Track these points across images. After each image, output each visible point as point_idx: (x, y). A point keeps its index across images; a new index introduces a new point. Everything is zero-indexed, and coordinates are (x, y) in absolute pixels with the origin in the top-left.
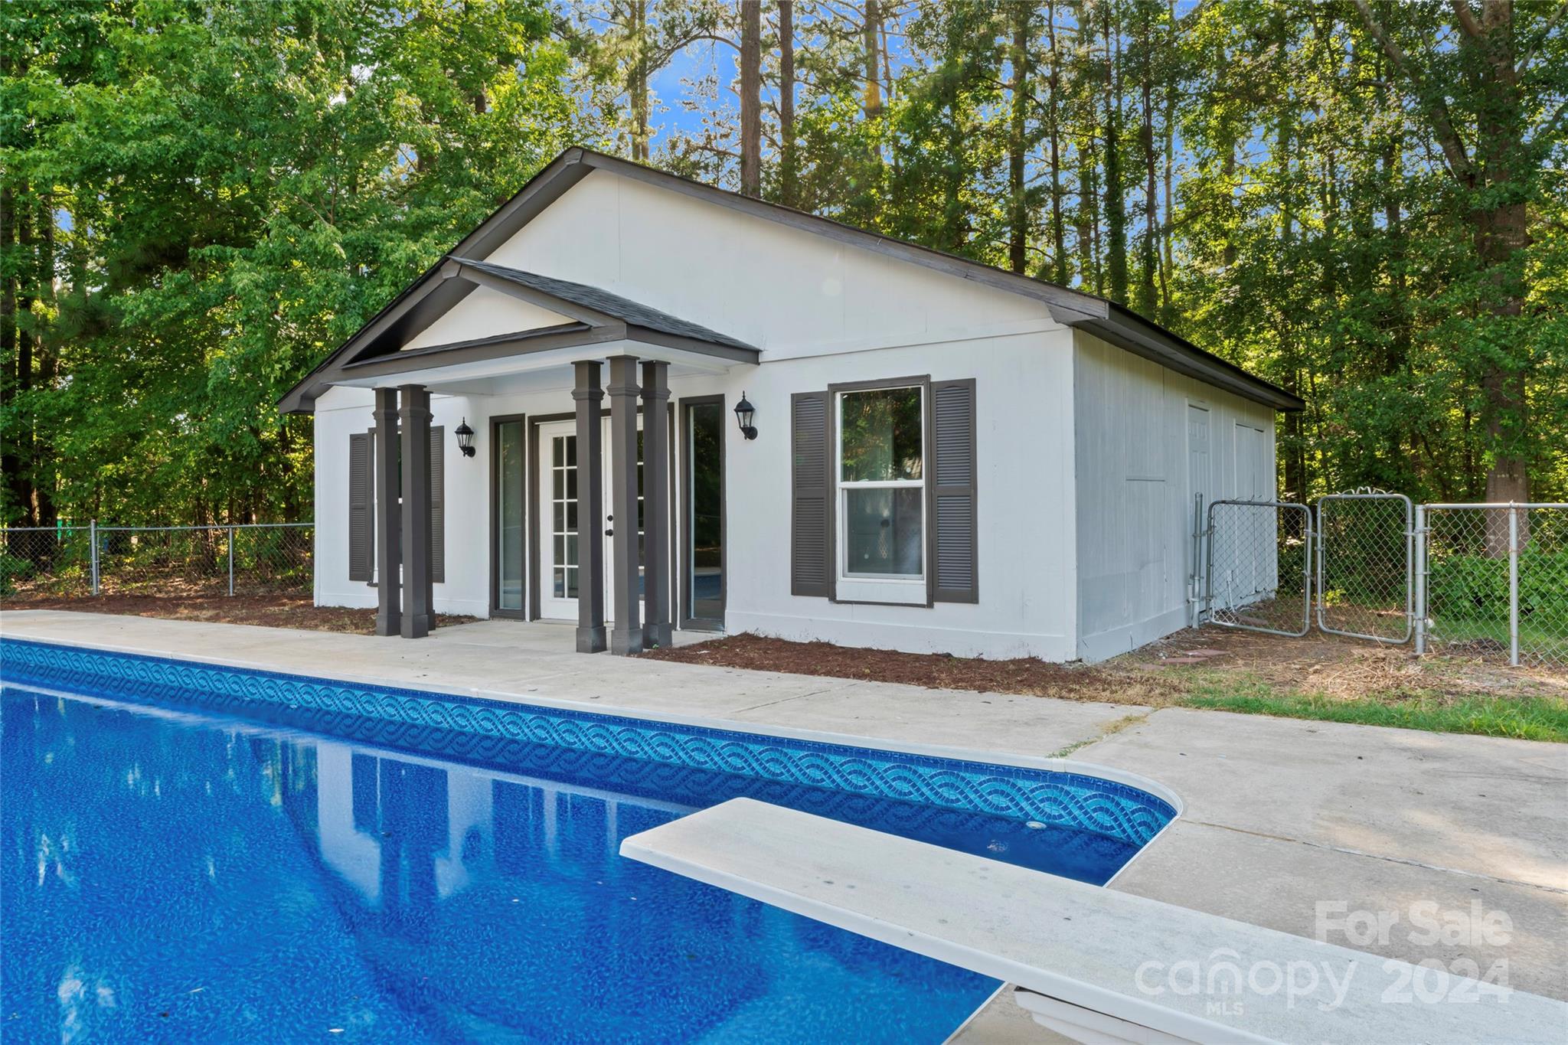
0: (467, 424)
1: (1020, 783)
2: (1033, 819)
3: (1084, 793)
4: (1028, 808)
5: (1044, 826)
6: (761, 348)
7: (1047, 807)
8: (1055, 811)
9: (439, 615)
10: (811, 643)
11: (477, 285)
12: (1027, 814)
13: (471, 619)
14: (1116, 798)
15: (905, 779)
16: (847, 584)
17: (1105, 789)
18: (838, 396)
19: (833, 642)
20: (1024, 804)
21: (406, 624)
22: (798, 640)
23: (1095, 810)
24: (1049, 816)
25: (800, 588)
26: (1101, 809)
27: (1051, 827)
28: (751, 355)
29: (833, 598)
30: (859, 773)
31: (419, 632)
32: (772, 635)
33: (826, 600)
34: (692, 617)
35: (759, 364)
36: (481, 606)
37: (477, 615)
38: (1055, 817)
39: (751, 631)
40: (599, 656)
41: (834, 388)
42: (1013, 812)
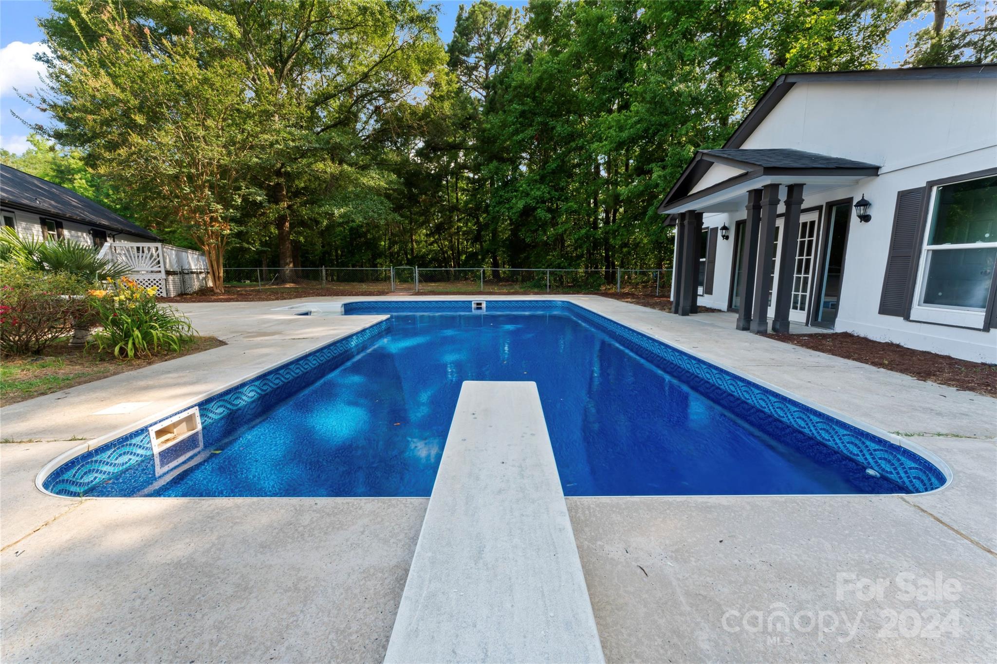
0: (726, 225)
1: (868, 443)
2: (872, 468)
3: (909, 464)
4: (871, 460)
5: (878, 475)
6: (882, 165)
7: (883, 464)
8: (888, 468)
9: (699, 307)
10: (886, 343)
11: (713, 163)
12: (869, 463)
13: (720, 311)
14: (930, 475)
15: (803, 419)
16: (918, 310)
17: (925, 466)
18: (935, 189)
19: (902, 344)
20: (868, 457)
21: (680, 311)
22: (878, 340)
23: (915, 478)
24: (883, 470)
25: (885, 309)
26: (919, 478)
27: (883, 478)
28: (873, 171)
29: (907, 318)
30: (782, 409)
31: (685, 313)
32: (862, 335)
33: (901, 319)
34: (820, 320)
35: (878, 175)
36: (724, 306)
37: (722, 310)
38: (887, 472)
39: (849, 331)
40: (745, 332)
41: (931, 184)
42: (860, 459)
